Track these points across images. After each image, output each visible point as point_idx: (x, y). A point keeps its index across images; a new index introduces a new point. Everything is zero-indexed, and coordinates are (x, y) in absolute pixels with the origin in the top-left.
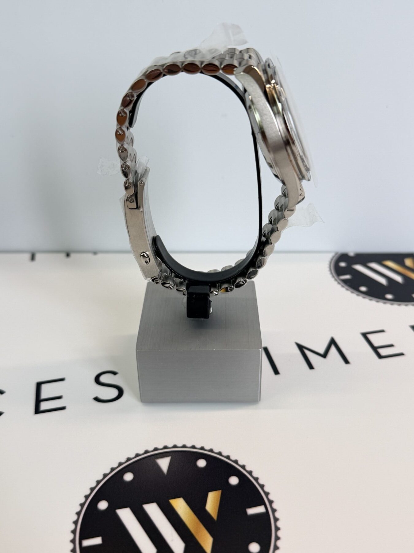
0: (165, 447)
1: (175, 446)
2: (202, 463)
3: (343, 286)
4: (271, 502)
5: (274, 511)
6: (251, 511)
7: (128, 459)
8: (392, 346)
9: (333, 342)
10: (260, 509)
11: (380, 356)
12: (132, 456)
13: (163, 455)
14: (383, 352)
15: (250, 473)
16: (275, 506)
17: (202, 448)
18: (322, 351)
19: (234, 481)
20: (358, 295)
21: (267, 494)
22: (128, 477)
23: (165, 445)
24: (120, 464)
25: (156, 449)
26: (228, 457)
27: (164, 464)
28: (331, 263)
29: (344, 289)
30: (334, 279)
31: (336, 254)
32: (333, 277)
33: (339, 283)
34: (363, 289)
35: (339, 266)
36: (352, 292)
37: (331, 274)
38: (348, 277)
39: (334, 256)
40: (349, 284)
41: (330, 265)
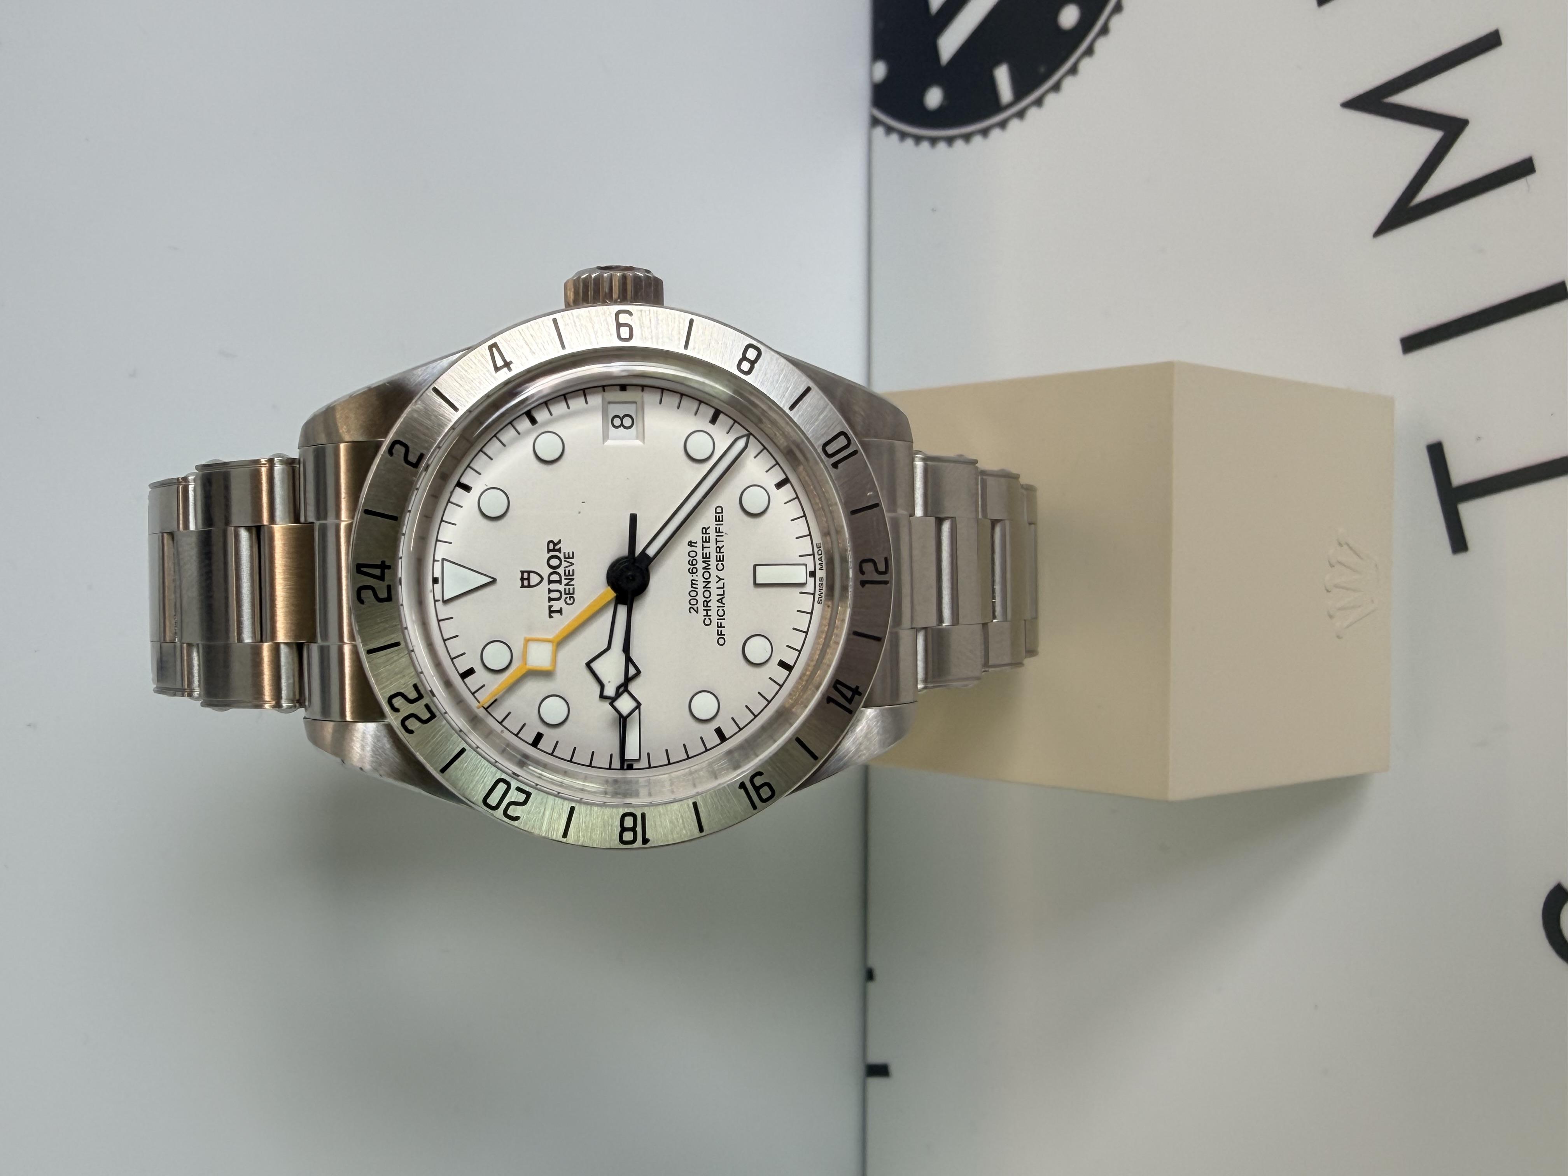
3: (1056, 88)
9: (1372, 102)
18: (1425, 138)
20: (1105, 31)
28: (918, 139)
29: (1069, 83)
30: (1014, 124)
31: (875, 122)
32: (1003, 125)
33: (1039, 102)
34: (1069, 17)
35: (941, 109)
36: (1090, 51)
37: (985, 132)
38: (1002, 76)
39: (889, 130)
40: (1042, 70)
41: (934, 141)
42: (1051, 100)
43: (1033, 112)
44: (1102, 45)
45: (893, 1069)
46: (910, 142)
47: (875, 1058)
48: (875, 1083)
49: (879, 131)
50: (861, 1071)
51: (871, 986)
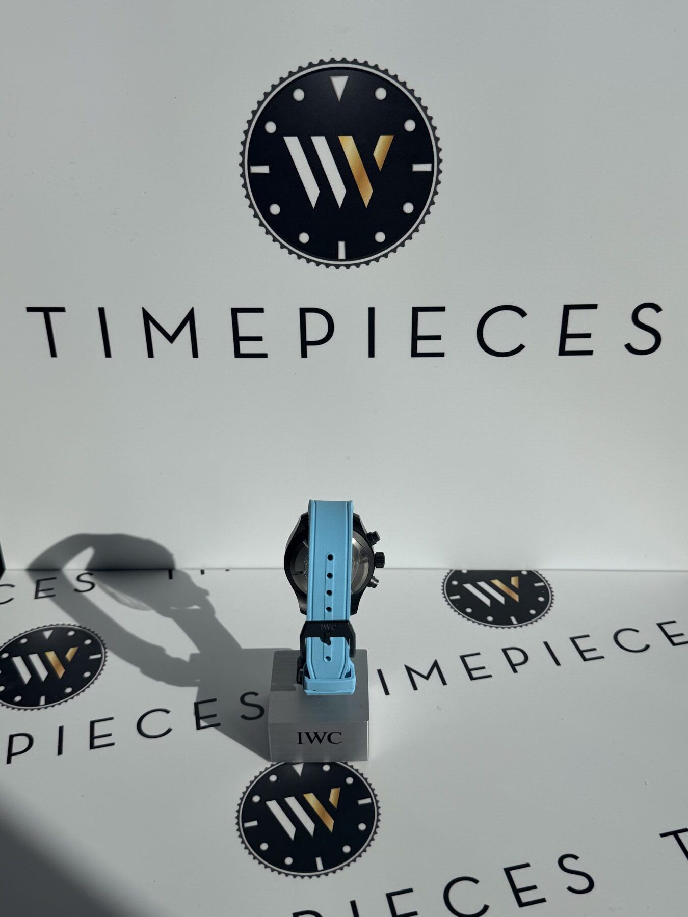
2: (326, 768)
3: (452, 608)
4: (375, 796)
5: (377, 802)
6: (361, 802)
7: (272, 765)
8: (483, 668)
9: (436, 665)
10: (368, 801)
11: (472, 678)
14: (475, 674)
15: (362, 775)
16: (378, 798)
18: (425, 674)
19: (350, 780)
20: (463, 617)
21: (373, 790)
22: (273, 778)
24: (266, 769)
26: (346, 764)
27: (299, 769)
28: (445, 580)
29: (453, 610)
30: (445, 599)
31: (451, 570)
32: (445, 597)
33: (449, 604)
34: (469, 610)
35: (452, 584)
36: (459, 614)
37: (444, 593)
38: (458, 597)
39: (448, 573)
40: (457, 605)
41: (444, 583)
42: (449, 607)
43: (447, 603)
44: (460, 617)
45: (203, 576)
46: (444, 577)
47: (206, 571)
48: (199, 572)
49: (449, 571)
50: (202, 569)
51: (224, 571)
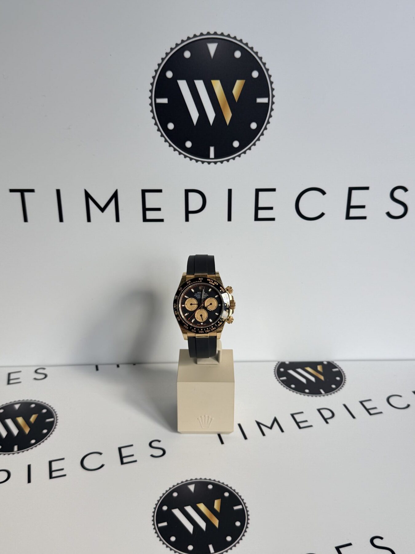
0: (191, 480)
1: (196, 479)
2: (210, 487)
3: (282, 385)
4: (245, 504)
5: (246, 507)
6: (236, 508)
7: (174, 486)
8: (306, 421)
9: (275, 420)
10: (240, 507)
11: (300, 428)
12: (175, 484)
13: (191, 484)
14: (302, 425)
15: (234, 490)
16: (246, 505)
17: (210, 480)
18: (269, 425)
19: (227, 494)
20: (290, 390)
21: (243, 500)
22: (175, 494)
23: (191, 478)
24: (170, 489)
25: (187, 481)
26: (223, 483)
27: (192, 488)
28: (275, 368)
29: (282, 386)
30: (276, 380)
31: (279, 362)
32: (276, 378)
33: (280, 383)
34: (293, 386)
35: (280, 371)
36: (287, 388)
37: (276, 376)
38: (285, 378)
39: (277, 364)
40: (285, 383)
41: (275, 370)
42: (280, 384)
43: (278, 382)
44: (288, 390)
45: (119, 369)
46: (275, 367)
47: (120, 366)
48: (116, 366)
49: (277, 363)
50: (118, 364)
